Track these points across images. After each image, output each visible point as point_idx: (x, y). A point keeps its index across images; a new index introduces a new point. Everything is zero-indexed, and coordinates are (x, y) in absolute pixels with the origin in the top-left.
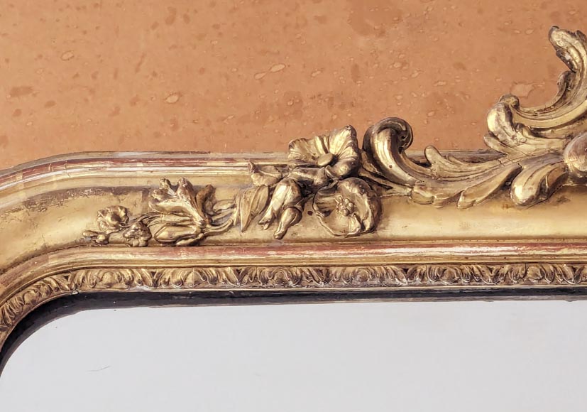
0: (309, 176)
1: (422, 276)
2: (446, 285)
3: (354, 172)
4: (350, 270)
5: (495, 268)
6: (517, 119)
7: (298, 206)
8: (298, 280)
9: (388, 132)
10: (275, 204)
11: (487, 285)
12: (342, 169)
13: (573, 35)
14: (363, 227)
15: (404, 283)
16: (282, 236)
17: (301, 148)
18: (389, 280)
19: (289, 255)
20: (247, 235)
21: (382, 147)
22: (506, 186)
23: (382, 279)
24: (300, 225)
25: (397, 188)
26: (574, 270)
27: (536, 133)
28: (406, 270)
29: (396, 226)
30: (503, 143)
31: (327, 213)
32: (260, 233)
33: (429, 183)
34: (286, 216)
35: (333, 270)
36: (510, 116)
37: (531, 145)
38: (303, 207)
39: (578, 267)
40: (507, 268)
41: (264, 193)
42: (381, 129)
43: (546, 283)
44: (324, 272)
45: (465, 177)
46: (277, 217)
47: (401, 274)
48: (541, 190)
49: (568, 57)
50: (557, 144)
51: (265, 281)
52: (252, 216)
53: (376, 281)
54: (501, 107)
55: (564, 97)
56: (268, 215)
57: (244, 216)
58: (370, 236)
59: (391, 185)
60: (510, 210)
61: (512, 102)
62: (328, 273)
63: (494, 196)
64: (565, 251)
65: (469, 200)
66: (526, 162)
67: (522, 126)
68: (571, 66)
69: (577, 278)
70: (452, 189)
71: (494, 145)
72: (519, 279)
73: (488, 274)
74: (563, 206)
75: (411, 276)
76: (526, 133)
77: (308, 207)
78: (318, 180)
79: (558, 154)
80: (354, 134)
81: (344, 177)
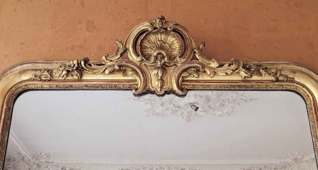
0: (69, 69)
1: (89, 87)
2: (93, 88)
3: (77, 69)
4: (76, 86)
5: (102, 86)
6: (107, 58)
7: (67, 74)
8: (67, 87)
9: (84, 61)
10: (63, 74)
11: (100, 88)
12: (75, 68)
13: (119, 42)
14: (79, 78)
15: (86, 88)
16: (64, 79)
17: (69, 62)
18: (83, 88)
19: (65, 83)
20: (58, 79)
21: (83, 63)
22: (104, 71)
23: (82, 87)
24: (68, 77)
25: (85, 71)
26: (115, 86)
27: (111, 61)
28: (86, 86)
29: (85, 78)
30: (105, 63)
31: (72, 75)
32: (60, 78)
33: (91, 70)
34: (65, 76)
35: (73, 86)
36: (106, 58)
37: (110, 63)
38: (68, 74)
39: (116, 86)
40: (103, 86)
41: (61, 72)
42: (83, 60)
43: (110, 88)
44: (71, 86)
45: (98, 69)
46: (63, 76)
47: (85, 87)
48: (110, 72)
49: (118, 46)
50: (114, 63)
51: (61, 87)
52: (59, 76)
53: (81, 88)
54: (105, 56)
55: (117, 54)
56: (62, 76)
57: (58, 76)
58: (80, 79)
59: (84, 70)
60: (105, 75)
61: (107, 55)
62: (72, 86)
63: (102, 72)
64: (114, 83)
65: (97, 74)
66: (108, 66)
67: (108, 60)
68: (119, 47)
69: (115, 88)
70: (95, 71)
71: (103, 63)
72: (105, 88)
73: (100, 87)
74: (114, 75)
75: (87, 87)
76: (109, 61)
77: (69, 74)
78: (70, 70)
79: (114, 65)
80: (78, 61)
81: (75, 70)
